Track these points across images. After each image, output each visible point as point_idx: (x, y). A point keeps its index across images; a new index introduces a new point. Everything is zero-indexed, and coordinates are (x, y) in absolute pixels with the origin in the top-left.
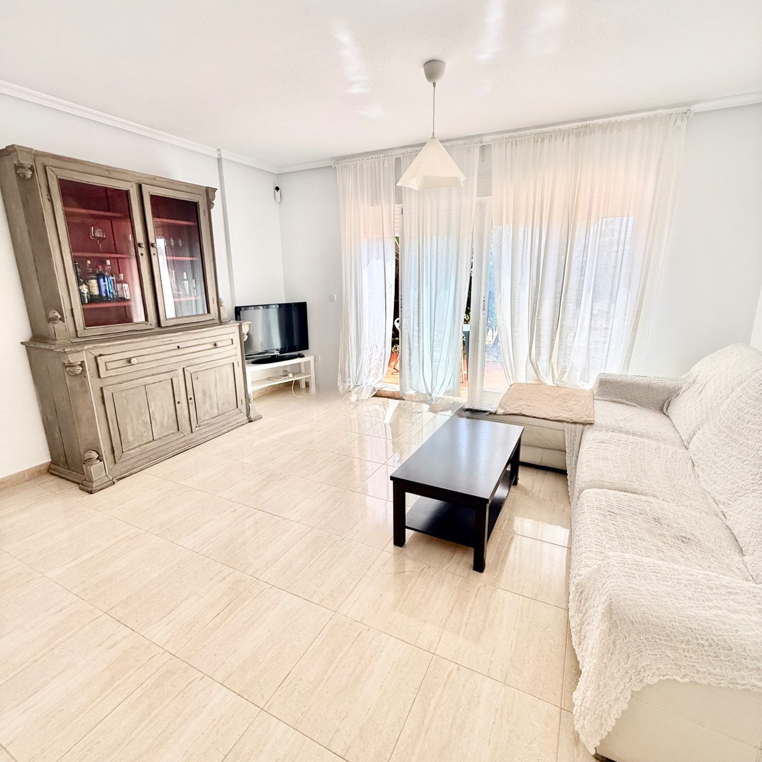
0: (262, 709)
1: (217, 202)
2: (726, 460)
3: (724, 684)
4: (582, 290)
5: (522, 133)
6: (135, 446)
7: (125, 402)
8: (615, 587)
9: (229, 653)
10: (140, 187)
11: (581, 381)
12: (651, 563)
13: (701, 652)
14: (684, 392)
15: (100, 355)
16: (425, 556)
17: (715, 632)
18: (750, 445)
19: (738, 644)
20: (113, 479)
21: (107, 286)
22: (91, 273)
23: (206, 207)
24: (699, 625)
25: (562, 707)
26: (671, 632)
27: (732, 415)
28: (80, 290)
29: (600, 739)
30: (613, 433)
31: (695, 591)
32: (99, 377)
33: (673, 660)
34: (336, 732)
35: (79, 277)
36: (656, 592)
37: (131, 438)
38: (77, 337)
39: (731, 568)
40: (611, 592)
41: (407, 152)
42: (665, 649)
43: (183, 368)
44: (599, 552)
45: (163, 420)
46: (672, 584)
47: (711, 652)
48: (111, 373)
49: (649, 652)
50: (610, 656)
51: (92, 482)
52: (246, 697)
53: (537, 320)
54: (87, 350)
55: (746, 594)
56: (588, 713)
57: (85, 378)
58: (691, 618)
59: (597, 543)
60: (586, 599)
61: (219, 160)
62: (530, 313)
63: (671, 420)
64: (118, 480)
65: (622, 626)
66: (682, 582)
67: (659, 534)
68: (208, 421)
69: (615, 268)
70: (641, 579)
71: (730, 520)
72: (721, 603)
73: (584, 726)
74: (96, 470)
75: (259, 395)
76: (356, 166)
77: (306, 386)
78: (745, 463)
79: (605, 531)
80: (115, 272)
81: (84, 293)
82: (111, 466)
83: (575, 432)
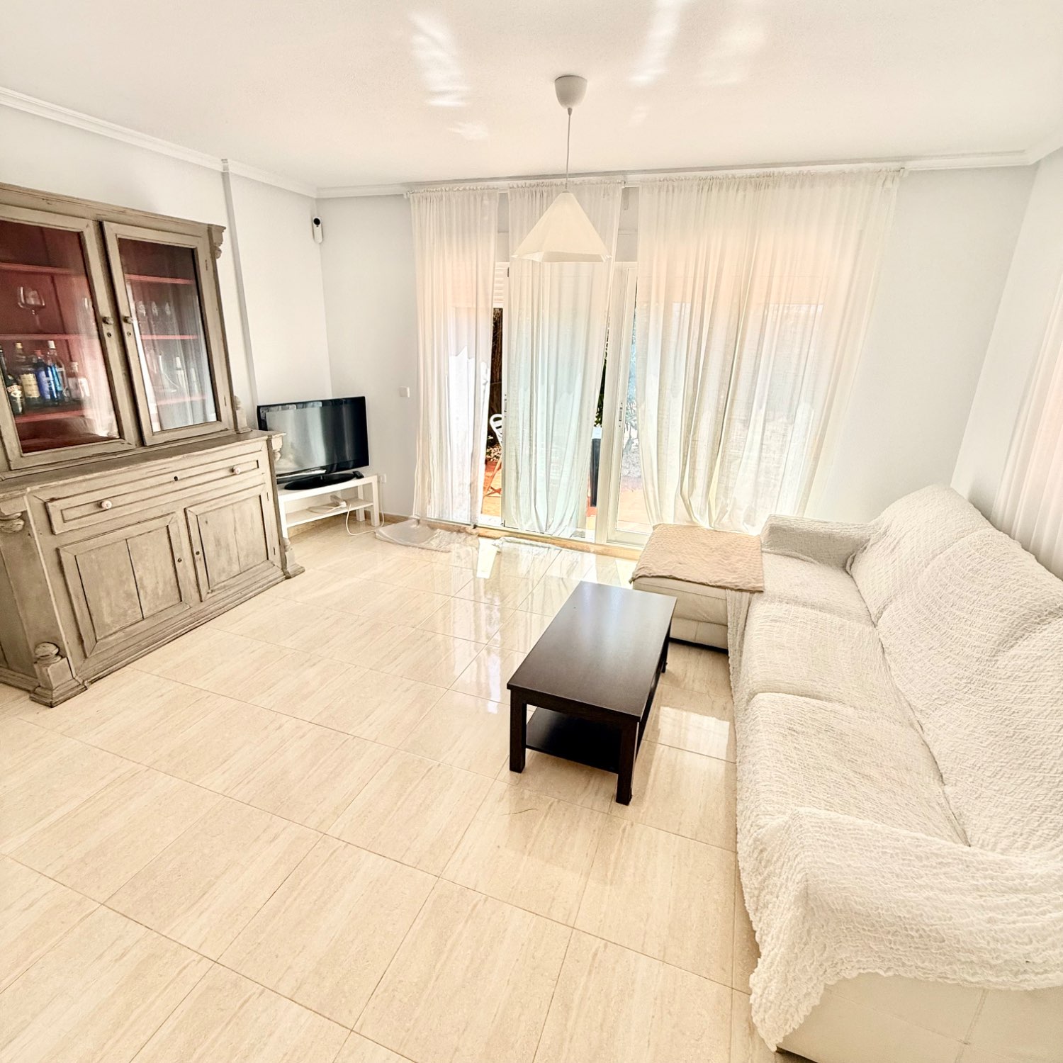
0: (352, 1031)
1: (225, 247)
2: (924, 653)
3: (932, 978)
4: (753, 403)
5: (682, 175)
6: (114, 630)
7: (96, 567)
8: (811, 862)
9: (295, 951)
10: (100, 226)
11: (745, 524)
12: (851, 824)
13: (910, 943)
14: (872, 545)
15: (53, 500)
16: (552, 784)
17: (927, 921)
18: (955, 637)
19: (952, 935)
20: (84, 681)
21: (52, 382)
22: (23, 364)
23: (209, 255)
24: (909, 912)
25: (733, 987)
26: (877, 921)
27: (933, 590)
28: (9, 394)
29: (783, 1036)
30: (788, 606)
31: (902, 865)
32: (52, 532)
33: (877, 952)
34: (455, 1052)
35: (6, 373)
36: (859, 868)
37: (108, 620)
38: (11, 470)
39: (930, 804)
40: (807, 871)
41: (518, 187)
42: (868, 940)
43: (185, 509)
44: (781, 792)
45: (157, 588)
46: (877, 856)
47: (921, 944)
48: (72, 525)
49: (850, 943)
50: (803, 946)
51: (51, 690)
52: (327, 1015)
53: (693, 440)
54: (31, 492)
55: (958, 864)
56: (770, 1007)
57: (29, 537)
58: (899, 904)
59: (777, 779)
60: (768, 861)
61: (225, 176)
62: (683, 430)
63: (855, 582)
64: (92, 683)
65: (820, 913)
66: (887, 851)
67: (849, 760)
68: (225, 583)
69: (796, 375)
70: (841, 850)
71: (929, 735)
72: (932, 880)
73: (764, 1019)
74: (56, 672)
75: (296, 533)
76: (441, 199)
77: (366, 518)
78: (948, 660)
79: (787, 759)
80: (63, 358)
81: (15, 398)
82: (79, 664)
83: (740, 602)
